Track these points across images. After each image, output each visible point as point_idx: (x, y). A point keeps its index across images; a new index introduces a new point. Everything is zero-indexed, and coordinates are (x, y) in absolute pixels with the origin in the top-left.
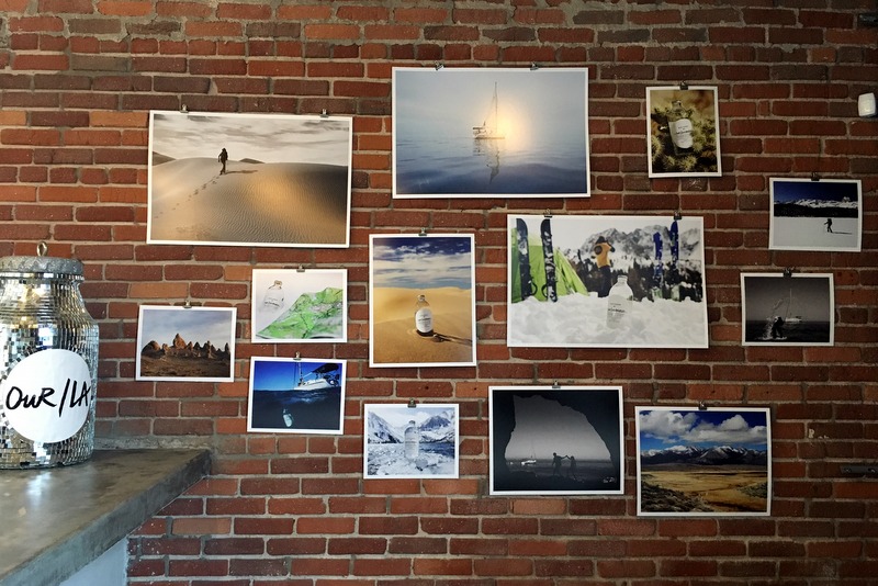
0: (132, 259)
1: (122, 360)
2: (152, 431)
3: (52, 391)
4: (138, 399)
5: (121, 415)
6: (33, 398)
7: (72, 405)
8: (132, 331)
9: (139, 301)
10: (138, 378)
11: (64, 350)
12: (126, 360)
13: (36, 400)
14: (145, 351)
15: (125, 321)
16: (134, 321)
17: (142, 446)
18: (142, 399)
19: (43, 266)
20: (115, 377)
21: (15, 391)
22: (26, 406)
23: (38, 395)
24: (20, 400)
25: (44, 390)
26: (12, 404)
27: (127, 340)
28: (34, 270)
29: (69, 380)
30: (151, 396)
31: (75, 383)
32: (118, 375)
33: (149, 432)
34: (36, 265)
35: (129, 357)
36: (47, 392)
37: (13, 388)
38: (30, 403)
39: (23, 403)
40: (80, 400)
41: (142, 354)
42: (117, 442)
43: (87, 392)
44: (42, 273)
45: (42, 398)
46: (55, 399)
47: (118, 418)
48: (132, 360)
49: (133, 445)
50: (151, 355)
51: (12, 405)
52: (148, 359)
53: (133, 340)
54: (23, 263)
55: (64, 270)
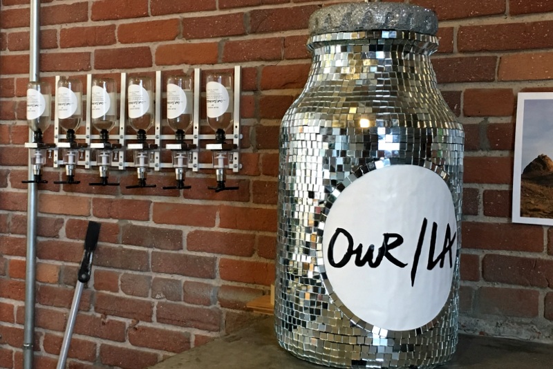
0: (502, 13)
1: (487, 187)
2: (541, 312)
3: (400, 241)
4: (515, 254)
5: (486, 280)
6: (371, 250)
7: (431, 265)
8: (505, 139)
9: (514, 87)
10: (517, 218)
11: (417, 167)
12: (494, 187)
13: (376, 254)
14: (528, 172)
15: (492, 120)
16: (506, 120)
17: (525, 336)
18: (522, 255)
19: (379, 18)
20: (476, 214)
21: (341, 235)
22: (359, 263)
23: (378, 246)
24: (350, 252)
25: (387, 236)
26: (338, 258)
27: (496, 154)
28: (366, 26)
29: (425, 222)
30: (540, 251)
31: (435, 226)
32: (481, 211)
33: (536, 314)
34: (369, 18)
35: (499, 183)
36: (392, 240)
37: (339, 231)
38: (366, 259)
39: (354, 257)
40: (442, 256)
41: (523, 178)
42: (482, 323)
43: (451, 243)
44: (380, 31)
45: (384, 251)
46: (403, 253)
47: (481, 283)
48: (505, 187)
49: (509, 332)
50: (540, 180)
51: (337, 260)
52: (534, 186)
53: (506, 154)
54: (349, 15)
55: (412, 26)
